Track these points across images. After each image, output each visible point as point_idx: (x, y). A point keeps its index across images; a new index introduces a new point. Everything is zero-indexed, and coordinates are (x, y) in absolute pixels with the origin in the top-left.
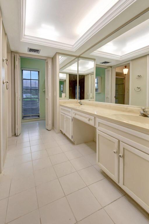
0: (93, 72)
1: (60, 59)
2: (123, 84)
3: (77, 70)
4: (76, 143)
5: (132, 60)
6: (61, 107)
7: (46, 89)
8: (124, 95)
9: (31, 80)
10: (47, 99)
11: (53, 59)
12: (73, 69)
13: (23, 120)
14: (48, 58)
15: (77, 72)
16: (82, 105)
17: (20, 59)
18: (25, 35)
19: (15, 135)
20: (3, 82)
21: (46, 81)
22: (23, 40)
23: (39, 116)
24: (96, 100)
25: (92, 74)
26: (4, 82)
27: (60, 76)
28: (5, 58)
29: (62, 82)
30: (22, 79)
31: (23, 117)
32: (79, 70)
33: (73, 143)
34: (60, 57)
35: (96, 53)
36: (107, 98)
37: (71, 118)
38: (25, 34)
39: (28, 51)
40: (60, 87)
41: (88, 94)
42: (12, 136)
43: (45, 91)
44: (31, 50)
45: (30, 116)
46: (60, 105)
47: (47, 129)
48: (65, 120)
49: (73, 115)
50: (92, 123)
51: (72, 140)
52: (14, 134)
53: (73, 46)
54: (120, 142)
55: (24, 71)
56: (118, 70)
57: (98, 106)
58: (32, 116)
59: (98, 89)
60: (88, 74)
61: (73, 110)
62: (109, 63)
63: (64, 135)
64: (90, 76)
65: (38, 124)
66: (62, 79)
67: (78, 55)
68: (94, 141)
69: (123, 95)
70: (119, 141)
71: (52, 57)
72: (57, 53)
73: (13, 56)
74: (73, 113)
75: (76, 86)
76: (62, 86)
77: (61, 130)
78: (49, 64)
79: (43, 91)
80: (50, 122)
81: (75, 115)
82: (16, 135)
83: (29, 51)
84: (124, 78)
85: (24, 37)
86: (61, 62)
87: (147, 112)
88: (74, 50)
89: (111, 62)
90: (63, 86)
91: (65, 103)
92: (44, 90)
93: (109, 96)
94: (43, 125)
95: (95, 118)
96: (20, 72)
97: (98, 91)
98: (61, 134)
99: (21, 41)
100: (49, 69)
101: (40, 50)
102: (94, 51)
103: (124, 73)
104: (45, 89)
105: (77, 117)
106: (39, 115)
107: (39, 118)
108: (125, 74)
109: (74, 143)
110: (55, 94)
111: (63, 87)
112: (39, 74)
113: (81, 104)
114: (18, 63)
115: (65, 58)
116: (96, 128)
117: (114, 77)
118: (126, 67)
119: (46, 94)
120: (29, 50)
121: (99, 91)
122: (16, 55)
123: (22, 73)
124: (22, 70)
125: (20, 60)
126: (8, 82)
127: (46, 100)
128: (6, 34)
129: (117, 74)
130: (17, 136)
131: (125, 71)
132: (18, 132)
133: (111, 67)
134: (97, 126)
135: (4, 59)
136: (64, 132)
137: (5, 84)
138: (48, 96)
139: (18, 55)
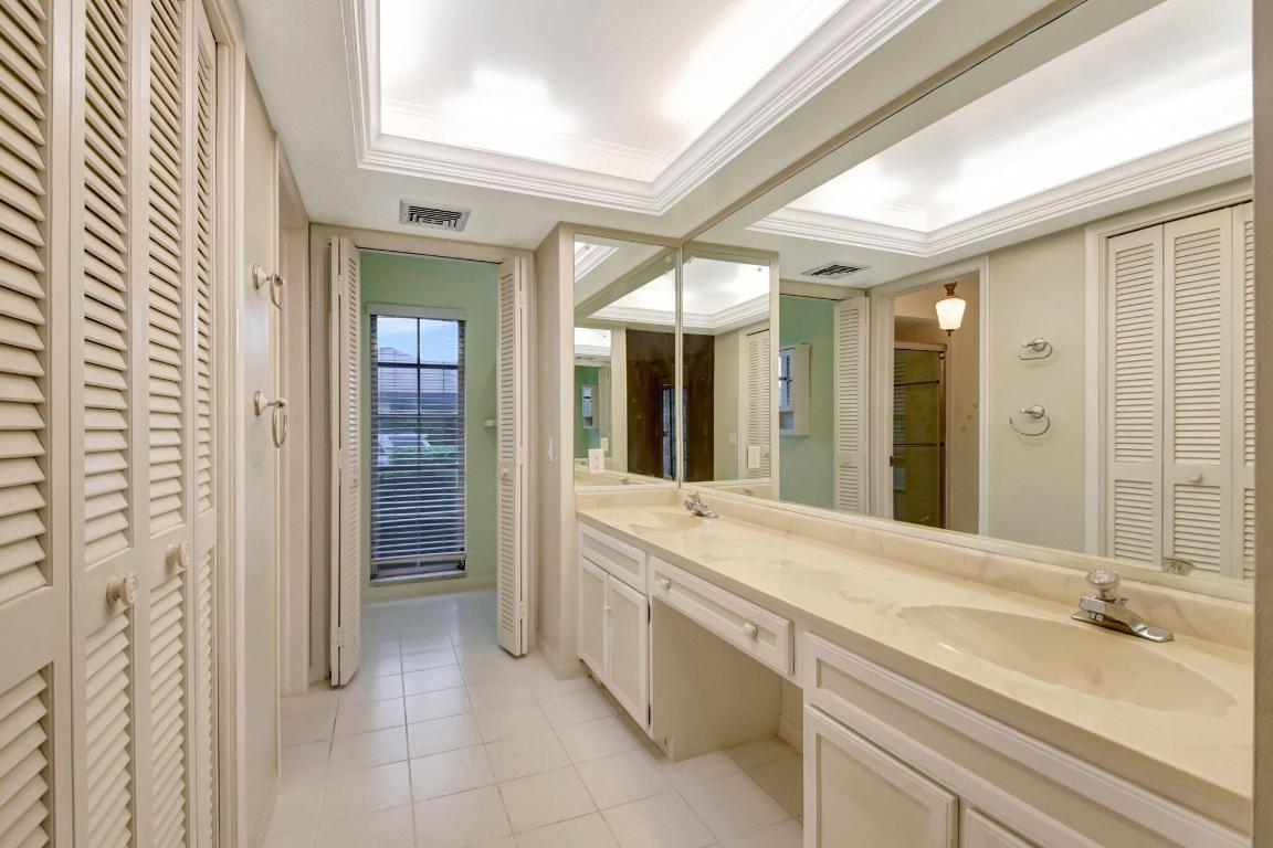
0: (767, 320)
1: (581, 259)
2: (936, 384)
3: (673, 309)
4: (671, 749)
5: (993, 254)
6: (583, 528)
7: (500, 416)
8: (942, 445)
9: (418, 366)
10: (507, 480)
11: (541, 257)
12: (653, 303)
13: (377, 585)
14: (513, 250)
15: (672, 321)
16: (705, 520)
17: (358, 262)
18: (380, 135)
19: (327, 680)
20: (256, 404)
21: (499, 373)
22: (368, 162)
23: (461, 566)
24: (786, 495)
25: (757, 327)
26: (263, 401)
27: (578, 341)
28: (265, 271)
29: (588, 375)
30: (374, 365)
31: (377, 572)
32: (685, 310)
33: (655, 749)
34: (579, 246)
35: (784, 220)
36: (845, 466)
37: (641, 601)
38: (383, 131)
39: (401, 221)
40: (579, 398)
41: (732, 440)
42: (313, 684)
43: (494, 428)
44: (417, 214)
45: (414, 565)
46: (579, 516)
47: (507, 648)
48: (606, 607)
49: (657, 589)
50: (771, 655)
51: (650, 733)
52: (321, 674)
53: (651, 185)
54: (968, 813)
55: (380, 320)
56: (907, 309)
57: (799, 534)
58: (423, 564)
59: (791, 413)
60: (736, 331)
61: (653, 559)
62: (855, 274)
63: (602, 688)
64: (743, 341)
65: (455, 608)
66: (590, 358)
67: (678, 232)
68: (777, 737)
69: (935, 445)
70: (959, 803)
71: (533, 247)
72: (560, 226)
73: (318, 244)
74: (652, 574)
75: (666, 394)
76: (587, 392)
77: (582, 661)
78: (517, 287)
79: (487, 428)
80: (522, 610)
81: (669, 587)
82: (334, 682)
83: (407, 217)
84: (939, 348)
85: (374, 144)
86: (581, 272)
87: (1124, 600)
88: (658, 208)
89: (866, 268)
90: (595, 392)
91: (605, 502)
92: (490, 423)
93: (859, 460)
94: (484, 622)
95: (792, 624)
96: (358, 326)
97: (792, 427)
98: (581, 683)
99: (360, 166)
100: (517, 313)
101: (468, 214)
102: (773, 211)
103: (944, 325)
104: (494, 417)
105: (680, 601)
106: (461, 558)
107: (464, 576)
108: (950, 331)
109: (662, 746)
110: (550, 453)
111: (595, 398)
112: (462, 336)
113: (700, 514)
114: (345, 286)
115: (607, 248)
116: (799, 692)
117: (886, 346)
118: (951, 290)
119: (500, 444)
120: (407, 211)
121: (799, 424)
122: (335, 241)
123: (374, 331)
124: (374, 318)
125: (358, 267)
126: (281, 405)
127: (500, 482)
128: (274, 134)
129: (903, 329)
130: (336, 687)
131: (950, 313)
132: (344, 667)
133: (867, 292)
134: (805, 679)
135: (262, 275)
136: (602, 674)
137: (267, 414)
138: (514, 464)
139: (345, 242)
